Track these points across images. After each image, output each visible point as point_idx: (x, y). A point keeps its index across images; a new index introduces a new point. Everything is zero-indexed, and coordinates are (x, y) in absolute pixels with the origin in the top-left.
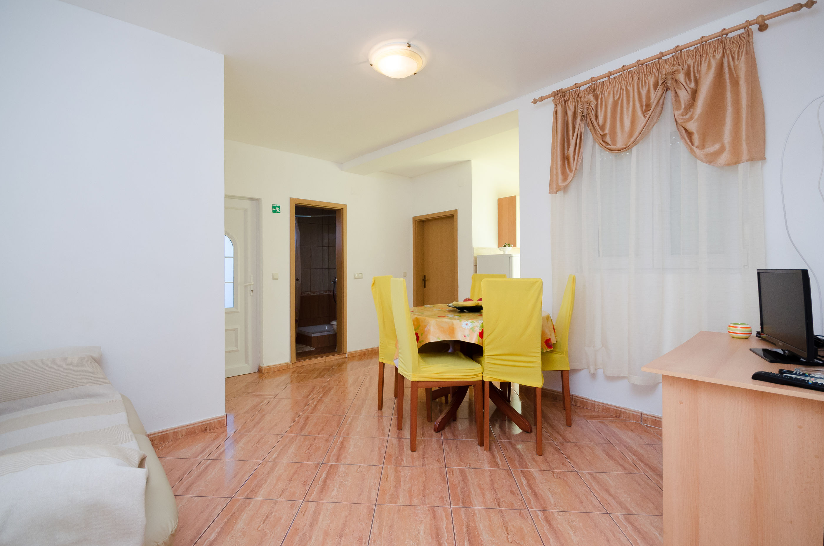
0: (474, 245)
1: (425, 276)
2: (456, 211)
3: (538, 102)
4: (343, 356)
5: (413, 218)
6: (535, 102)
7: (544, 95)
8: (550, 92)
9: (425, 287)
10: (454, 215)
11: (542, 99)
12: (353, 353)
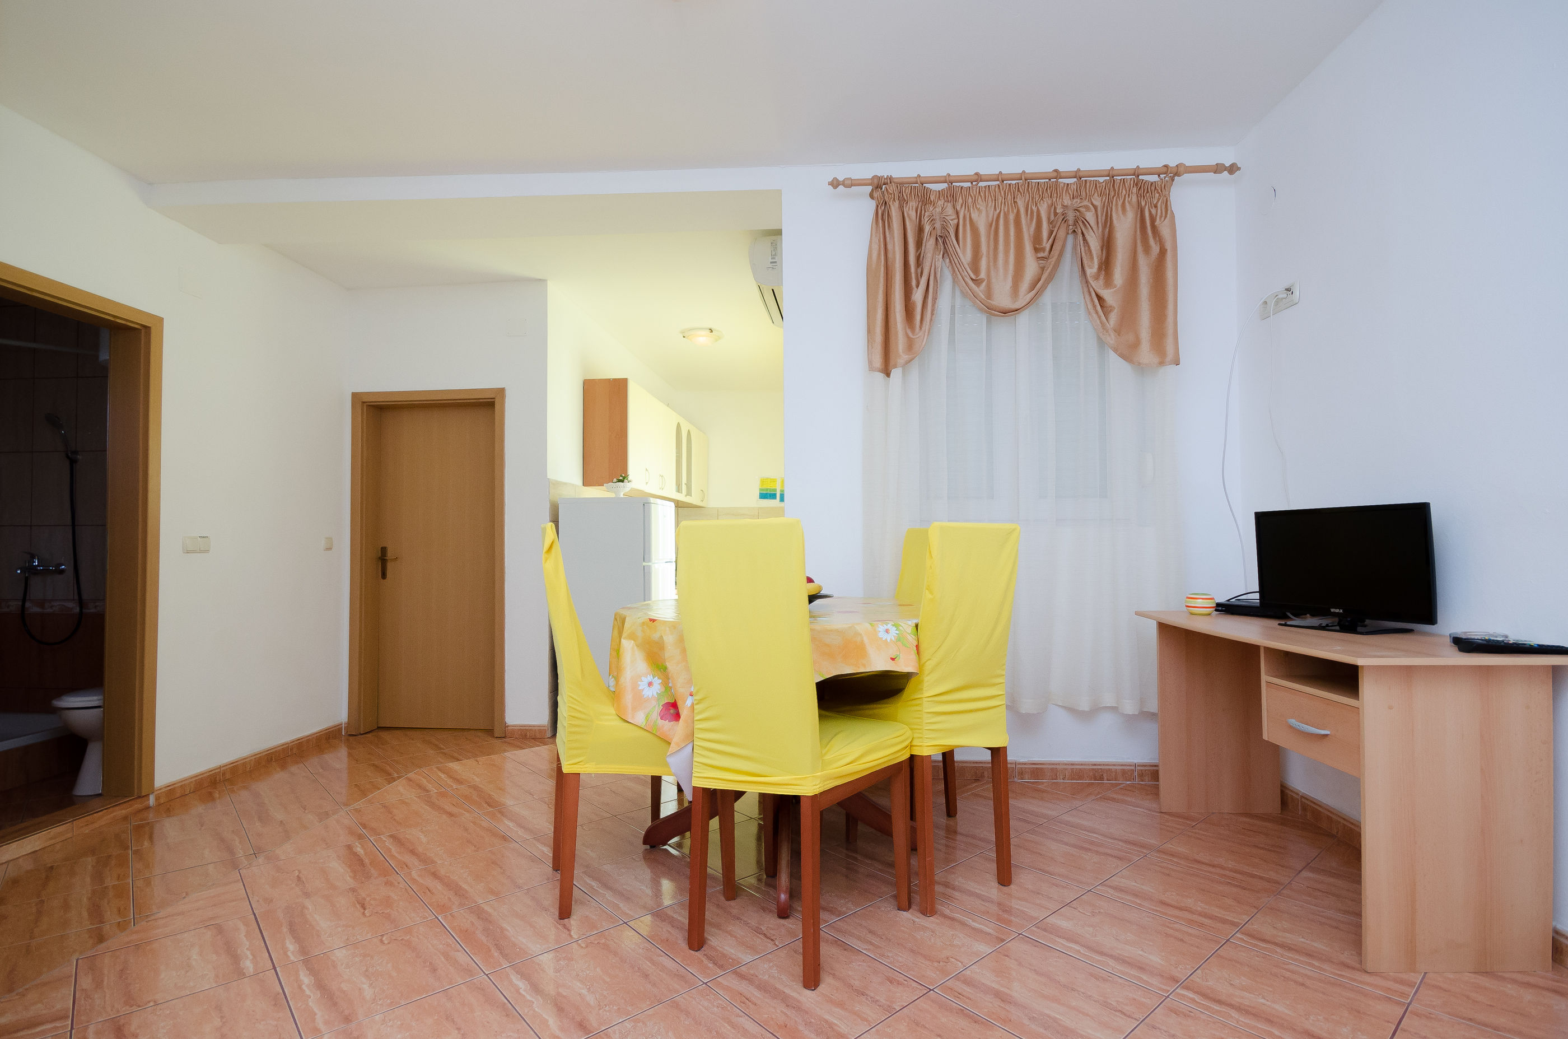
0: (551, 475)
1: (384, 550)
2: (501, 391)
3: (841, 187)
4: (137, 805)
5: (355, 396)
6: (835, 184)
7: (855, 176)
8: (868, 175)
9: (384, 576)
10: (494, 402)
11: (850, 183)
12: (174, 788)
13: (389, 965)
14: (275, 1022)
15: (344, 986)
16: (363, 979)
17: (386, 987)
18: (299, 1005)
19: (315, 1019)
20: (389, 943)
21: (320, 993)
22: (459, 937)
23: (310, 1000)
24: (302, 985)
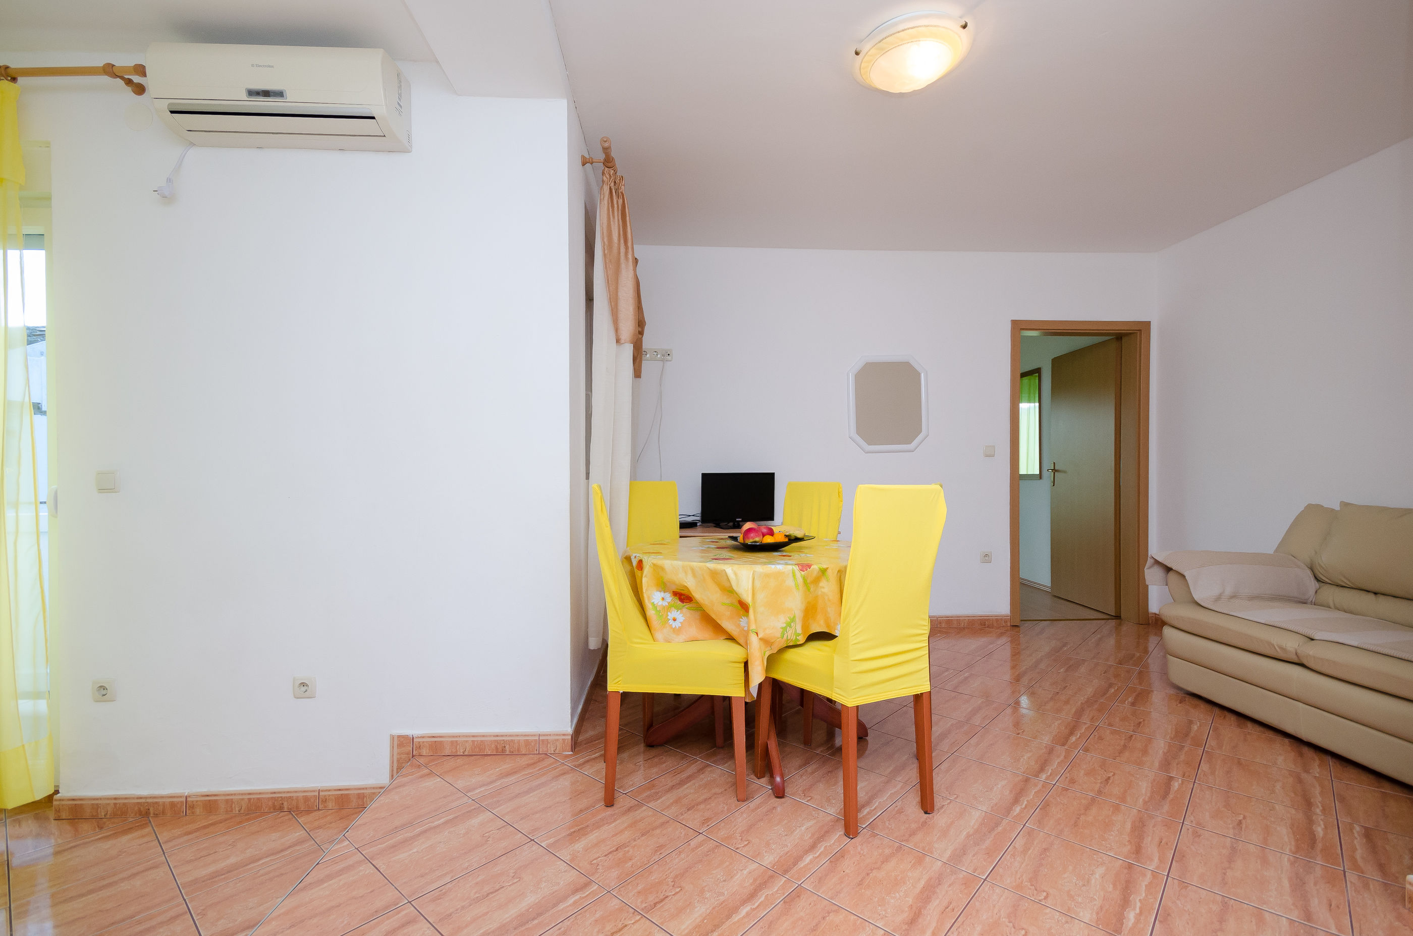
13: (1066, 876)
14: (1177, 901)
15: (1110, 888)
16: (1093, 881)
17: (1085, 865)
18: (1152, 900)
19: (1149, 883)
20: (1044, 891)
21: (1130, 897)
22: (997, 857)
23: (1142, 898)
24: (1138, 914)
